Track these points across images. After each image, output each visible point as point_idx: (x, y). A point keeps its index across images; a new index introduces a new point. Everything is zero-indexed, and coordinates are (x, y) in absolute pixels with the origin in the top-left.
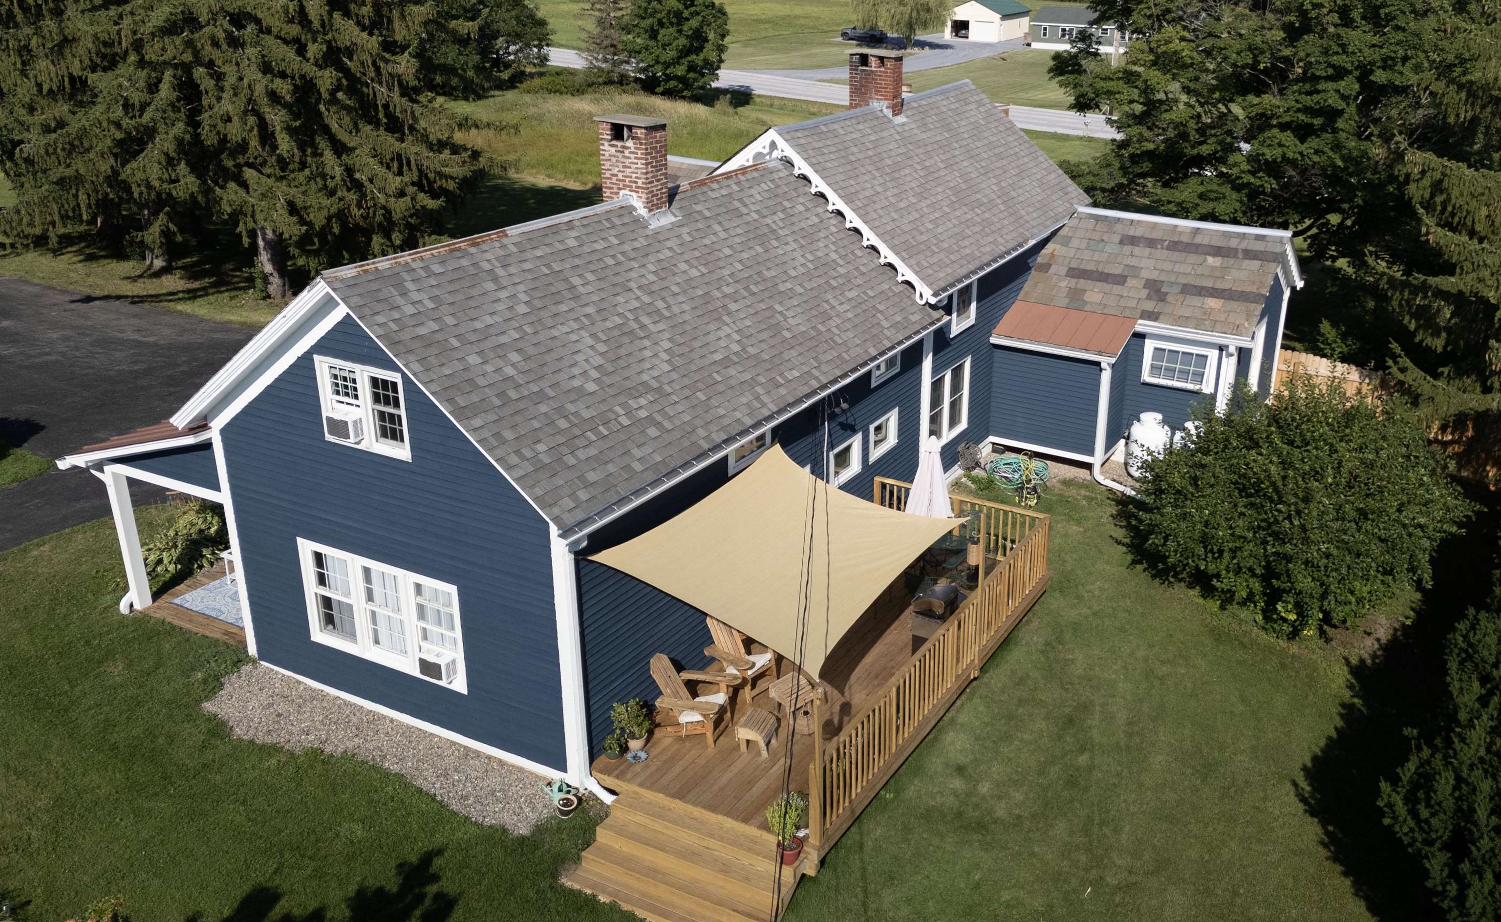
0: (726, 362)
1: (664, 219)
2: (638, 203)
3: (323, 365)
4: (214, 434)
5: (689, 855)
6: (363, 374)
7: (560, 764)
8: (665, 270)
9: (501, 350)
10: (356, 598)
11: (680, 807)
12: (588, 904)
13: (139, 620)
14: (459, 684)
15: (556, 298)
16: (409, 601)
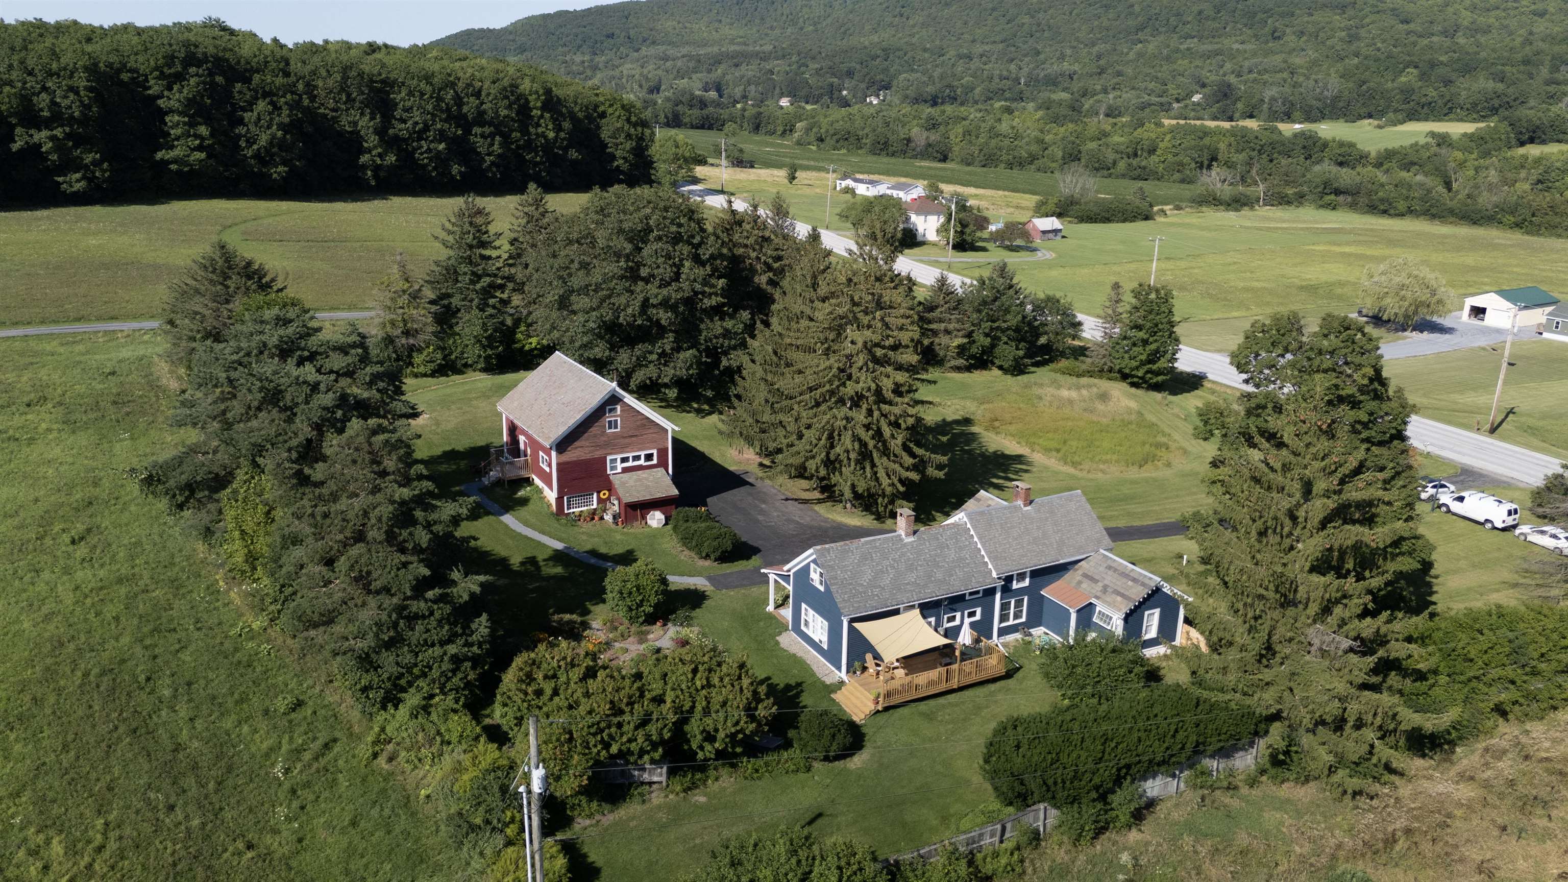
0: (908, 584)
1: (911, 539)
2: (903, 534)
3: (812, 566)
4: (791, 573)
5: (857, 698)
6: (819, 570)
7: (840, 671)
8: (903, 554)
9: (846, 571)
10: (810, 620)
11: (860, 688)
12: (834, 700)
13: (770, 614)
14: (826, 647)
15: (866, 559)
16: (820, 624)
